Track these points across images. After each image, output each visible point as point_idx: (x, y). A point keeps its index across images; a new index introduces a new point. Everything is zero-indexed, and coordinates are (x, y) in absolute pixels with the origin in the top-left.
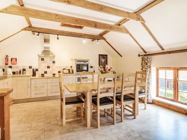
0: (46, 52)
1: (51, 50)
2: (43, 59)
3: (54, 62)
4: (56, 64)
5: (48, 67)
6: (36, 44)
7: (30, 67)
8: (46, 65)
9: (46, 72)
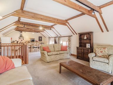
0: (21, 36)
1: (23, 35)
2: (20, 38)
3: (23, 39)
4: (24, 40)
5: (22, 41)
6: (18, 34)
7: (16, 41)
8: (21, 40)
9: (21, 42)
